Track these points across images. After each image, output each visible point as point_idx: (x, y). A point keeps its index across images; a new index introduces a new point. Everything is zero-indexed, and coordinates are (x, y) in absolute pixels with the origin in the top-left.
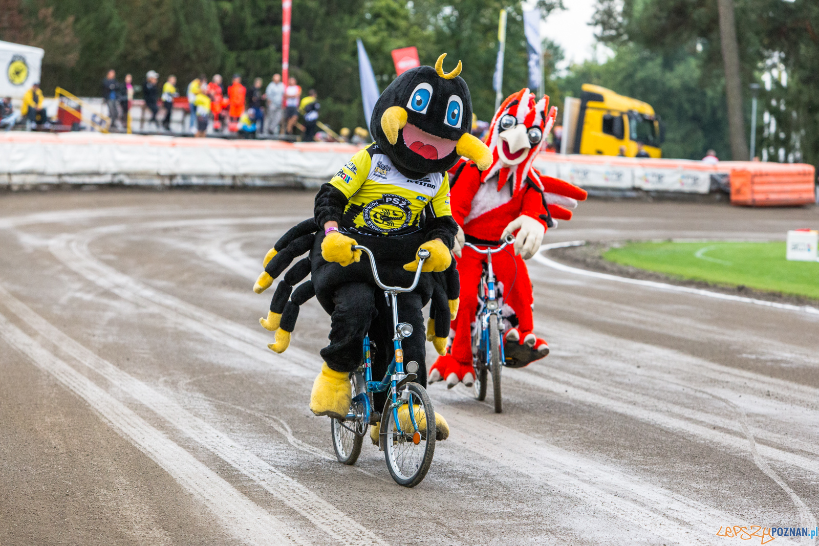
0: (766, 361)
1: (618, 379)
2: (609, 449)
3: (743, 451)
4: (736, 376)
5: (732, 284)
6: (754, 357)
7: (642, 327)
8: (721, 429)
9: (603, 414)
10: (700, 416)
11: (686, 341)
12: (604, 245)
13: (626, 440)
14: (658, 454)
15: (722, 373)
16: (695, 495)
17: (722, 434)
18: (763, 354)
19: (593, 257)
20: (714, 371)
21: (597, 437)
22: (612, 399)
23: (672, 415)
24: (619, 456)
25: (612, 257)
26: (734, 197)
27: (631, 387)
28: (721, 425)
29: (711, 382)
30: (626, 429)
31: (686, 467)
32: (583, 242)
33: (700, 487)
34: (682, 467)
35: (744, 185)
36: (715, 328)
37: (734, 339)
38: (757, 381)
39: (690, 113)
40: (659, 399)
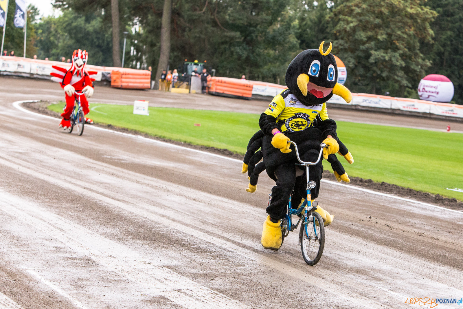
0: (115, 159)
1: (44, 164)
2: (34, 195)
3: (96, 199)
4: (99, 165)
5: (106, 123)
6: (109, 157)
7: (60, 141)
8: (88, 189)
9: (33, 179)
10: (79, 182)
11: (79, 148)
12: (49, 103)
13: (42, 191)
14: (56, 199)
15: (93, 163)
16: (69, 218)
17: (88, 191)
18: (114, 156)
19: (43, 108)
20: (90, 162)
21: (29, 190)
22: (39, 172)
23: (65, 181)
24: (38, 199)
25: (51, 108)
26: (112, 84)
27: (49, 168)
28: (88, 187)
29: (87, 167)
30: (43, 186)
31: (68, 205)
32: (39, 101)
33: (73, 214)
34: (66, 205)
35: (118, 78)
36: (94, 143)
37: (102, 148)
38: (109, 168)
39: (97, 44)
40: (61, 174)
